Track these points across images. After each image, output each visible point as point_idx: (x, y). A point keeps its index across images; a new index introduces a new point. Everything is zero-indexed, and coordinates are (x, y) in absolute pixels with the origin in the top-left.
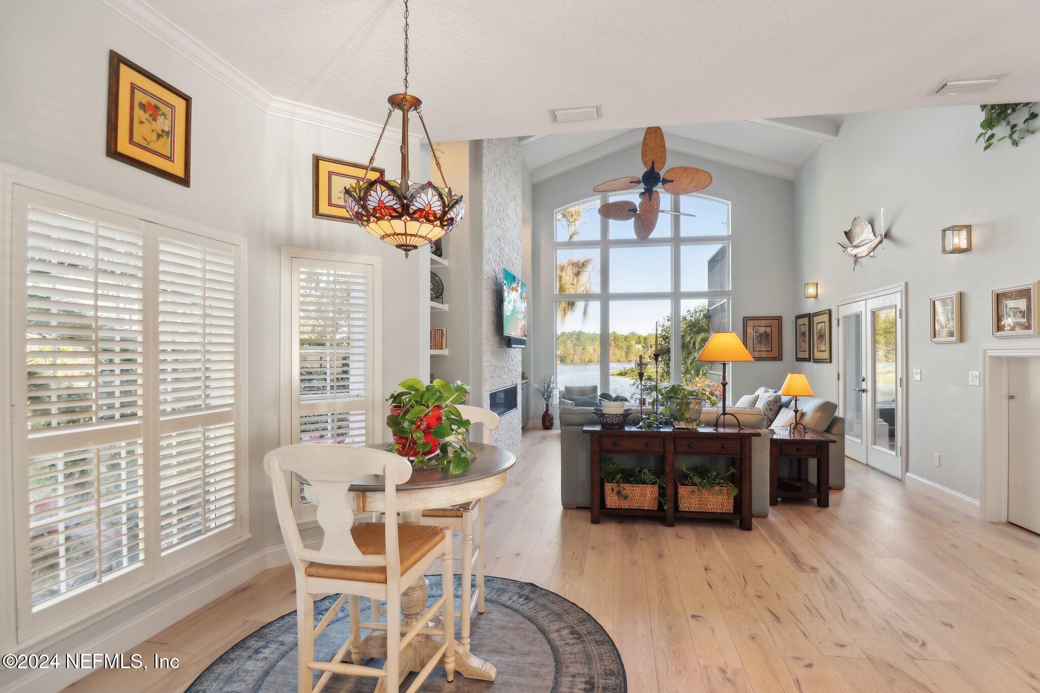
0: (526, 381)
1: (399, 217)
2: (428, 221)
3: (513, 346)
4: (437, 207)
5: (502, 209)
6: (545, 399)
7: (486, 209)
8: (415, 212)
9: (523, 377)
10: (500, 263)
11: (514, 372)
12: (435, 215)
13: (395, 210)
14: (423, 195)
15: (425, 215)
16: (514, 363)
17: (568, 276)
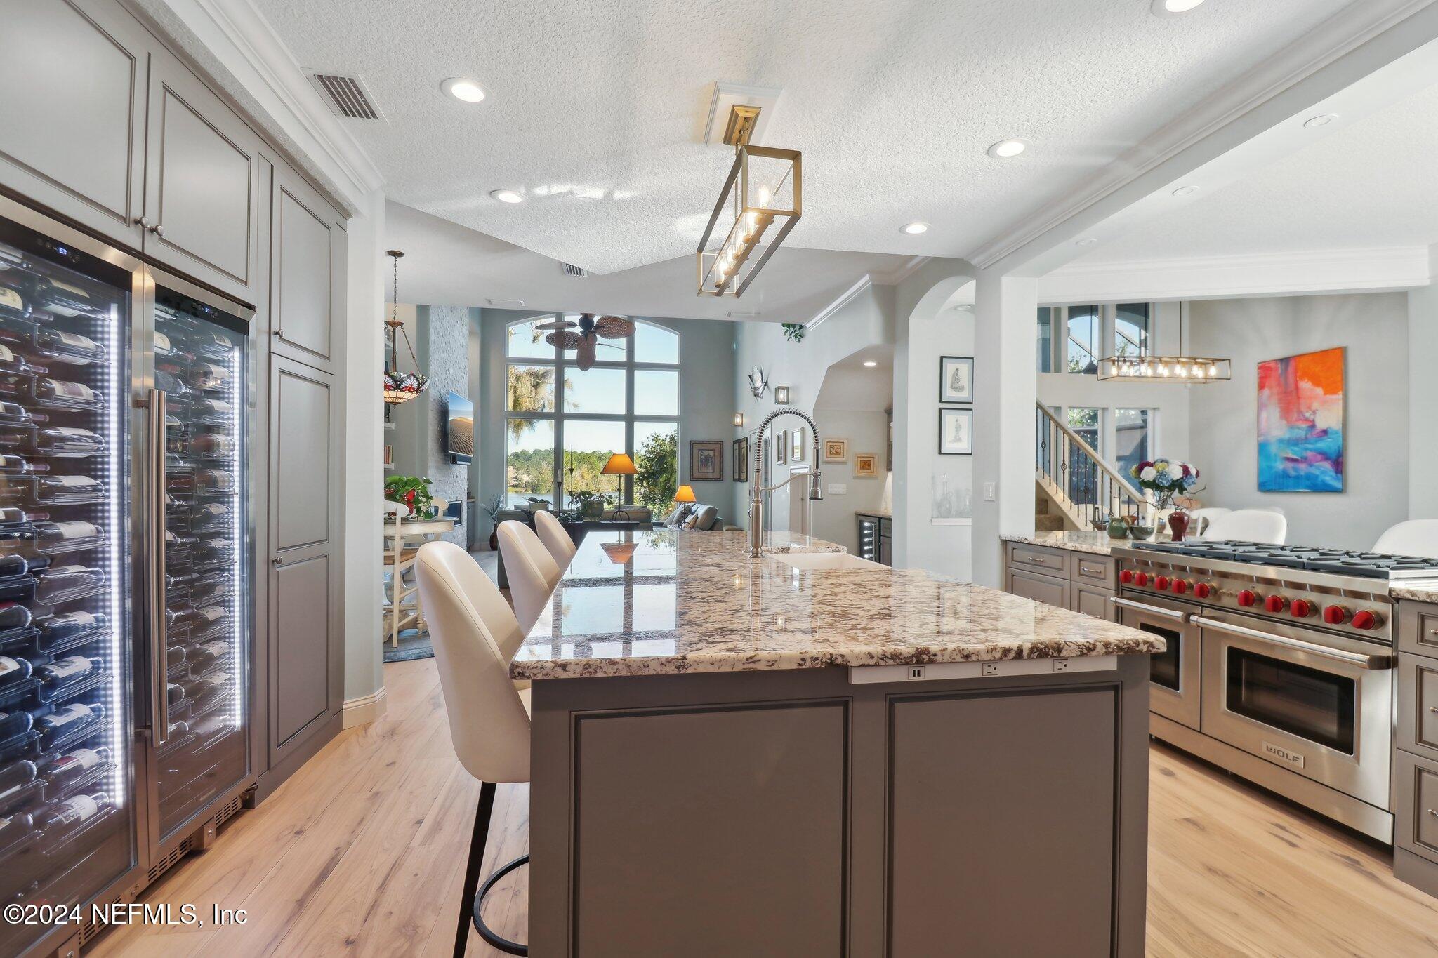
0: (472, 500)
1: (394, 390)
2: (410, 392)
3: (458, 462)
4: (415, 385)
5: (447, 333)
6: (494, 519)
7: (432, 337)
8: (404, 388)
9: (469, 496)
10: (446, 383)
11: (458, 488)
12: (414, 389)
13: (392, 387)
14: (408, 380)
15: (409, 389)
16: (458, 479)
17: (525, 388)
